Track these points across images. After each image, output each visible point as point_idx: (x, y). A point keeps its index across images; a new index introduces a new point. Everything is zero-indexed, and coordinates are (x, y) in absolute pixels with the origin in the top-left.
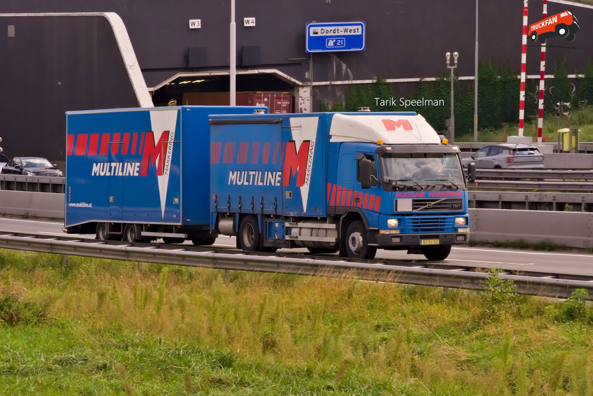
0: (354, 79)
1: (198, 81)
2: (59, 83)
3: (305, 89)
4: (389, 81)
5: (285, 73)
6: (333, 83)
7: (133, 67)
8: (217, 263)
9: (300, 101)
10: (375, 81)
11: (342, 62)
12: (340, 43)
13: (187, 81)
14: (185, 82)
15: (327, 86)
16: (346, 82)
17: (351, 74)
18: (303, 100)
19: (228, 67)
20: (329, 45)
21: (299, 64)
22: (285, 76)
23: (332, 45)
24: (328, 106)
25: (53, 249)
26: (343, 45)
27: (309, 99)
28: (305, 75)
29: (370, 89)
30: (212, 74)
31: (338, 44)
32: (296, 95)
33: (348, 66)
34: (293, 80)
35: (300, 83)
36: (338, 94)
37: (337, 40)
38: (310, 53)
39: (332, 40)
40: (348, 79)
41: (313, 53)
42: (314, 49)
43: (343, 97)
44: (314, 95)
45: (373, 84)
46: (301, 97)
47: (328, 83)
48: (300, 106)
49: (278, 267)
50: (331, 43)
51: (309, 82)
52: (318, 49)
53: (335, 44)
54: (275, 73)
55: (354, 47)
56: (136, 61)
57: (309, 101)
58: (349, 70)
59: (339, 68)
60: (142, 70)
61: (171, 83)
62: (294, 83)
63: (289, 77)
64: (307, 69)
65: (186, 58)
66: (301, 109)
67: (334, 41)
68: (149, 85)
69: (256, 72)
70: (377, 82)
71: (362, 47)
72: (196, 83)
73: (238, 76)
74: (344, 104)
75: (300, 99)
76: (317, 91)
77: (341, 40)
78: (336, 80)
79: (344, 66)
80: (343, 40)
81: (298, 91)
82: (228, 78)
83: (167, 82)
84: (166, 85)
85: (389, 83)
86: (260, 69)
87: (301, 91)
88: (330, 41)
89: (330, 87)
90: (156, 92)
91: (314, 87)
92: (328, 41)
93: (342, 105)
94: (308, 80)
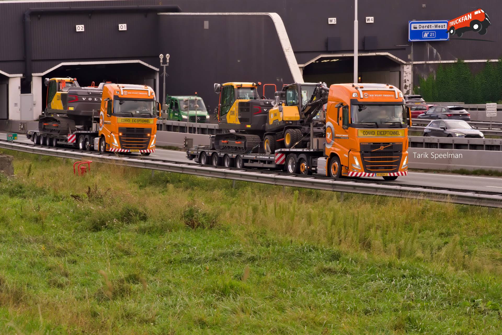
0: (442, 60)
1: (335, 60)
2: (239, 61)
3: (408, 66)
4: (466, 61)
5: (395, 56)
6: (427, 62)
7: (288, 51)
8: (335, 188)
9: (405, 75)
10: (456, 61)
11: (433, 48)
12: (432, 35)
13: (327, 60)
14: (325, 61)
15: (423, 64)
16: (437, 62)
17: (439, 56)
18: (406, 74)
19: (352, 51)
20: (425, 36)
21: (404, 49)
22: (394, 57)
23: (427, 36)
24: (424, 78)
25: (226, 176)
26: (434, 36)
27: (411, 73)
28: (407, 57)
29: (452, 67)
30: (344, 55)
31: (431, 36)
32: (401, 70)
33: (438, 51)
34: (400, 60)
35: (405, 62)
36: (431, 70)
37: (430, 33)
38: (411, 42)
39: (427, 33)
40: (438, 60)
41: (413, 42)
42: (414, 38)
43: (434, 72)
44: (414, 71)
45: (455, 63)
46: (405, 72)
47: (424, 62)
48: (404, 78)
49: (376, 191)
50: (426, 35)
51: (411, 61)
52: (417, 38)
53: (429, 35)
54: (387, 56)
55: (442, 38)
56: (291, 46)
57: (411, 75)
58: (438, 54)
59: (431, 52)
60: (295, 53)
61: (316, 61)
62: (401, 62)
63: (397, 58)
64: (409, 53)
65: (327, 44)
66: (405, 80)
67: (428, 33)
68: (299, 63)
69: (374, 54)
70: (458, 62)
71: (447, 37)
72: (333, 61)
73: (359, 58)
74: (435, 77)
75: (405, 73)
76: (416, 68)
77: (432, 33)
78: (430, 60)
79: (435, 51)
80: (434, 33)
81: (403, 68)
82: (352, 58)
83: (313, 61)
84: (313, 63)
85: (466, 63)
86: (377, 52)
87: (405, 67)
88: (426, 33)
89: (425, 65)
90: (306, 67)
91: (414, 65)
92: (424, 33)
93: (433, 78)
94: (410, 60)
